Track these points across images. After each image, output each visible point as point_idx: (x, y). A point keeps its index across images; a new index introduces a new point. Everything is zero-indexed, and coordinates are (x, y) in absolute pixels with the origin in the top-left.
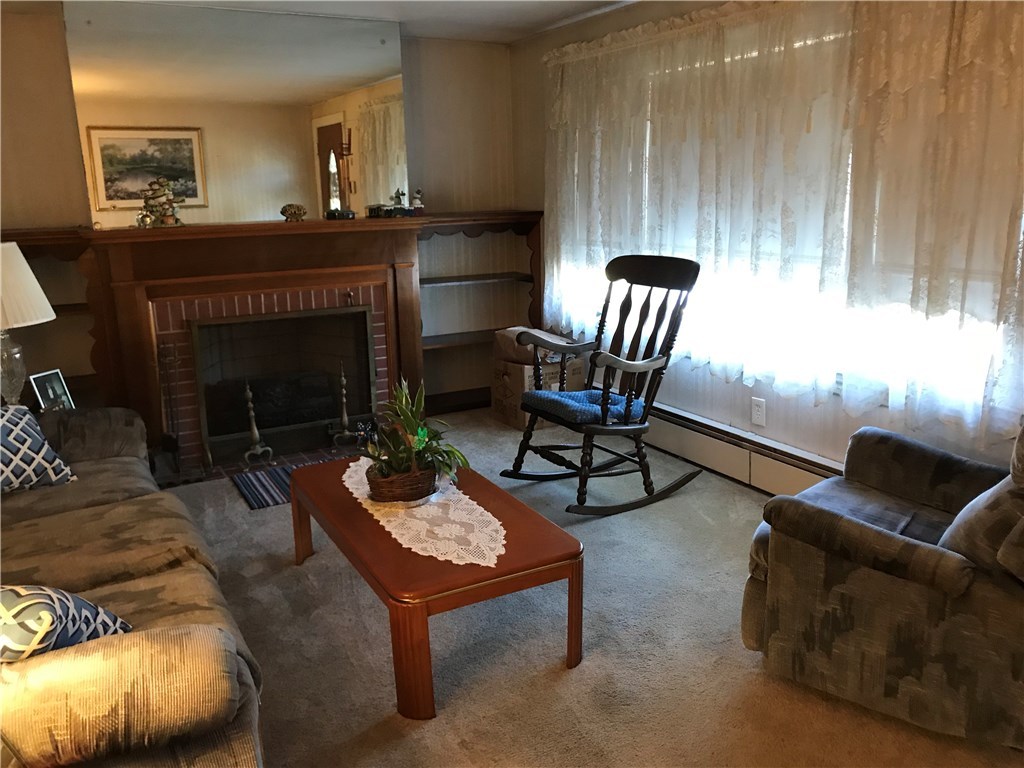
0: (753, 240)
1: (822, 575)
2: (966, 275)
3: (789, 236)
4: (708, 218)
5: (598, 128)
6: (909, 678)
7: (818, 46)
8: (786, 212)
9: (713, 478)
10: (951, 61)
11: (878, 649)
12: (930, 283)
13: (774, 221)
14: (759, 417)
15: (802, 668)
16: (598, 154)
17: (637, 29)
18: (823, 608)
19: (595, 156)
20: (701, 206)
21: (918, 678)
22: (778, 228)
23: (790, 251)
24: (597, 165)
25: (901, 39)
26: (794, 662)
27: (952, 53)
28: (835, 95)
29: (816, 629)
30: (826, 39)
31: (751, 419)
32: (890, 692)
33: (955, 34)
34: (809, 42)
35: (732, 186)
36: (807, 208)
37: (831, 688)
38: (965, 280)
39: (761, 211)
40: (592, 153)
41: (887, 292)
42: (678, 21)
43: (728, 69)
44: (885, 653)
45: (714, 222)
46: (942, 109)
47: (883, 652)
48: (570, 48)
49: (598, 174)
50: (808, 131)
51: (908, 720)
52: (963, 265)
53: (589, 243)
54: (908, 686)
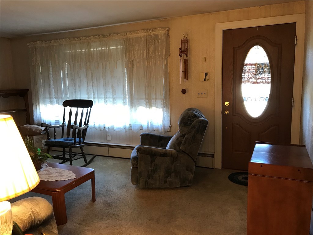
0: (104, 94)
1: (150, 161)
2: (156, 99)
3: (114, 92)
4: (90, 89)
5: (51, 65)
6: (169, 178)
7: (117, 49)
8: (113, 87)
9: (99, 157)
10: (148, 55)
11: (162, 174)
12: (149, 101)
13: (109, 89)
14: (109, 139)
15: (147, 184)
16: (51, 73)
17: (63, 40)
18: (151, 168)
19: (50, 73)
20: (88, 86)
21: (170, 177)
22: (111, 91)
23: (115, 97)
24: (51, 76)
25: (136, 49)
26: (146, 183)
27: (148, 53)
28: (122, 60)
29: (150, 174)
30: (118, 47)
31: (107, 139)
32: (166, 182)
33: (148, 50)
34: (114, 48)
35: (97, 81)
36: (118, 86)
37: (154, 187)
38: (156, 100)
39: (106, 87)
40: (49, 72)
41: (140, 104)
42: (76, 39)
43: (92, 52)
44: (164, 174)
45: (92, 90)
46: (147, 65)
47: (163, 174)
48: (38, 42)
49: (52, 78)
50: (116, 68)
51: (170, 187)
52: (155, 97)
53: (50, 98)
54: (169, 179)
